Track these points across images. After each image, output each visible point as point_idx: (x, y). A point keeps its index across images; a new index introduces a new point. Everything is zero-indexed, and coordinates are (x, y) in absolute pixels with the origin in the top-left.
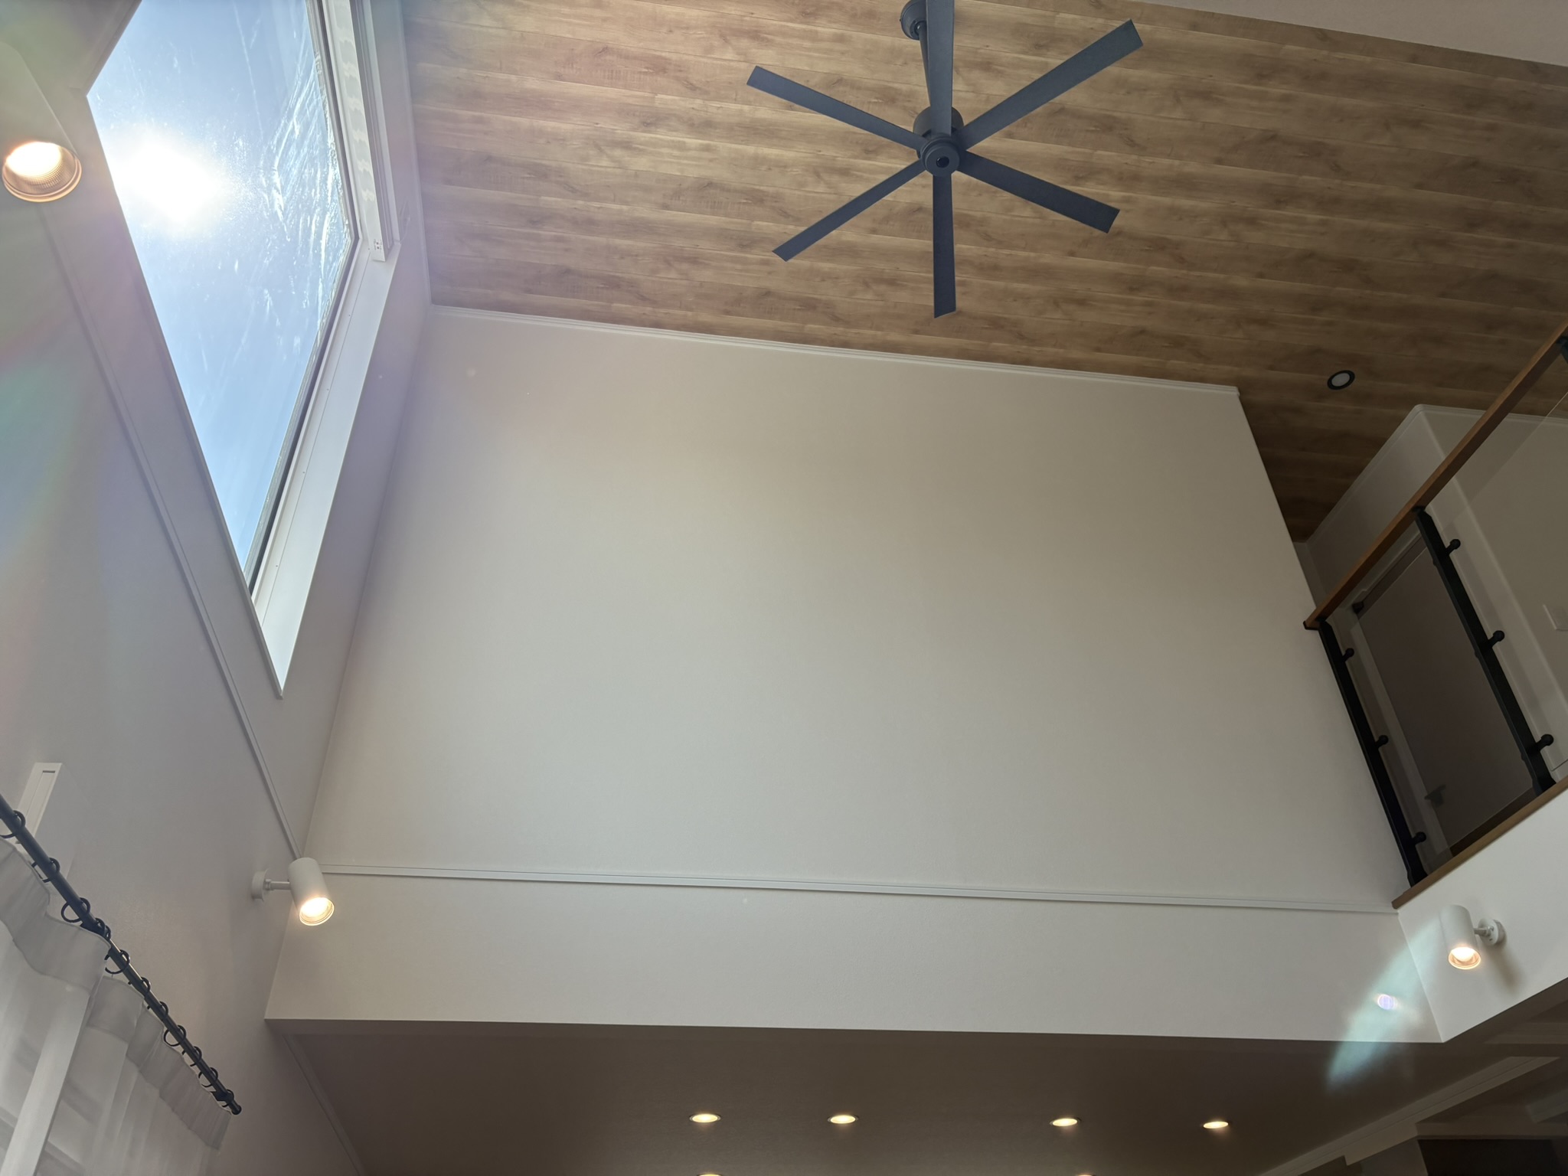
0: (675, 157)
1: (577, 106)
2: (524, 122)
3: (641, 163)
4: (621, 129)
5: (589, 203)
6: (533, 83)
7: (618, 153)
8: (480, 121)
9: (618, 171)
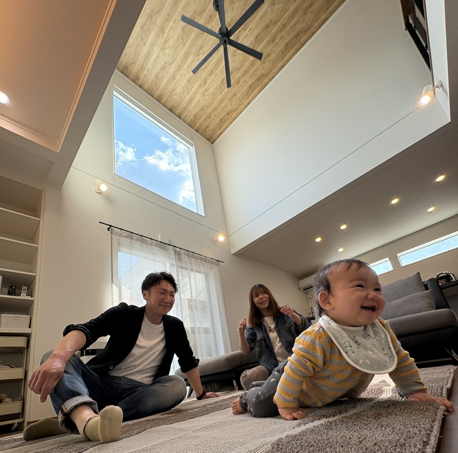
0: (214, 83)
1: (195, 93)
2: (193, 105)
3: (211, 90)
4: (203, 89)
5: (212, 106)
6: (188, 98)
7: (207, 93)
8: (189, 112)
9: (210, 96)
